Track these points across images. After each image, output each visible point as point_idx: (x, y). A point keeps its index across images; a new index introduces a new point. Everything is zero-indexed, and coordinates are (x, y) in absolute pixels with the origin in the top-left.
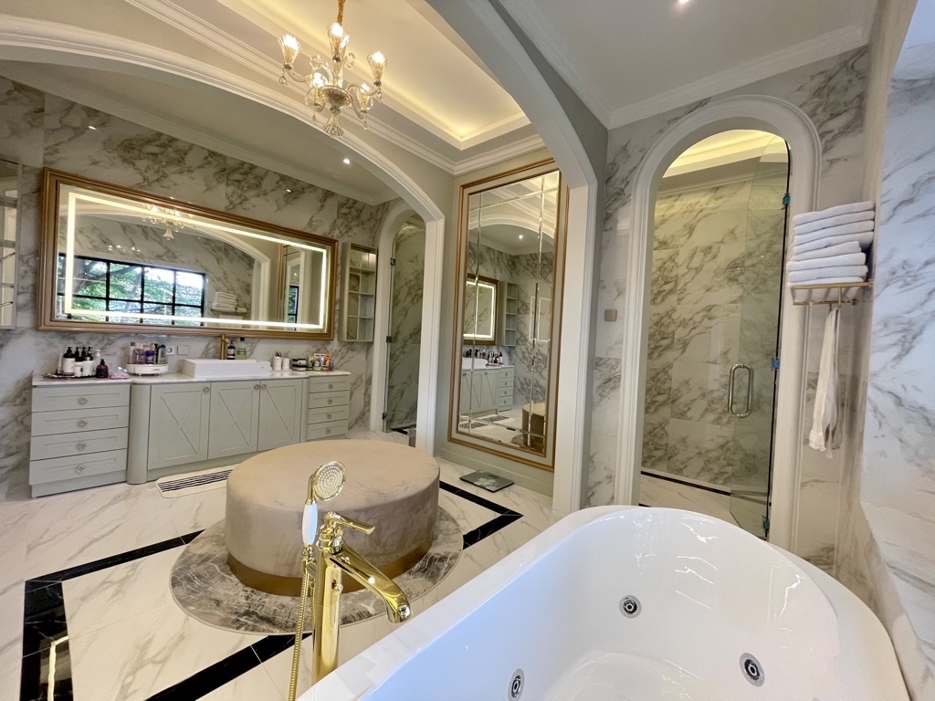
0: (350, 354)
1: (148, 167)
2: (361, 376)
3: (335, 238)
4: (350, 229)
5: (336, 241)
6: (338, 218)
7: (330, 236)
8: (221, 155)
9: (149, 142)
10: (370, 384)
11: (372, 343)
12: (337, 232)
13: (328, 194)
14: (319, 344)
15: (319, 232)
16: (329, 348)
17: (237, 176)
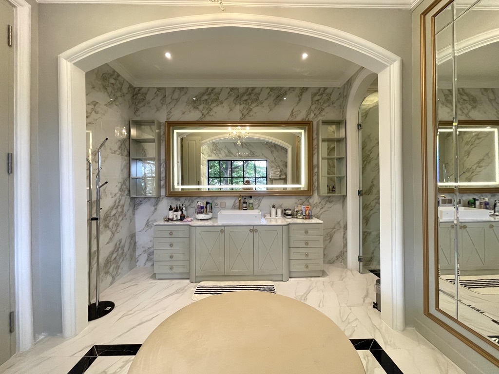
0: (328, 205)
1: (204, 108)
2: (339, 223)
3: (311, 119)
4: (322, 110)
5: (312, 121)
6: (312, 105)
7: (307, 120)
8: (236, 88)
9: (203, 94)
10: (346, 230)
11: (346, 196)
12: (312, 115)
13: (304, 90)
14: (303, 199)
15: (298, 119)
16: (311, 201)
17: (245, 97)
